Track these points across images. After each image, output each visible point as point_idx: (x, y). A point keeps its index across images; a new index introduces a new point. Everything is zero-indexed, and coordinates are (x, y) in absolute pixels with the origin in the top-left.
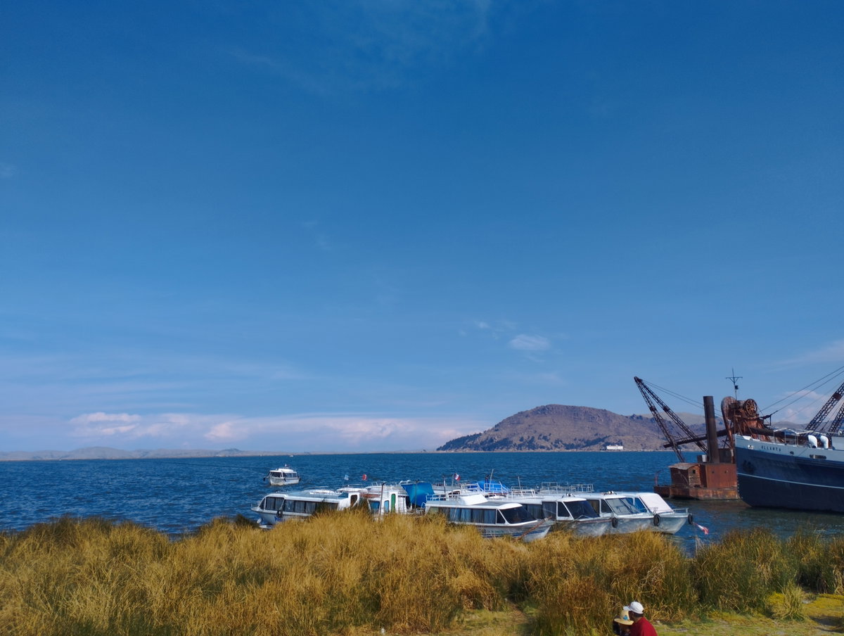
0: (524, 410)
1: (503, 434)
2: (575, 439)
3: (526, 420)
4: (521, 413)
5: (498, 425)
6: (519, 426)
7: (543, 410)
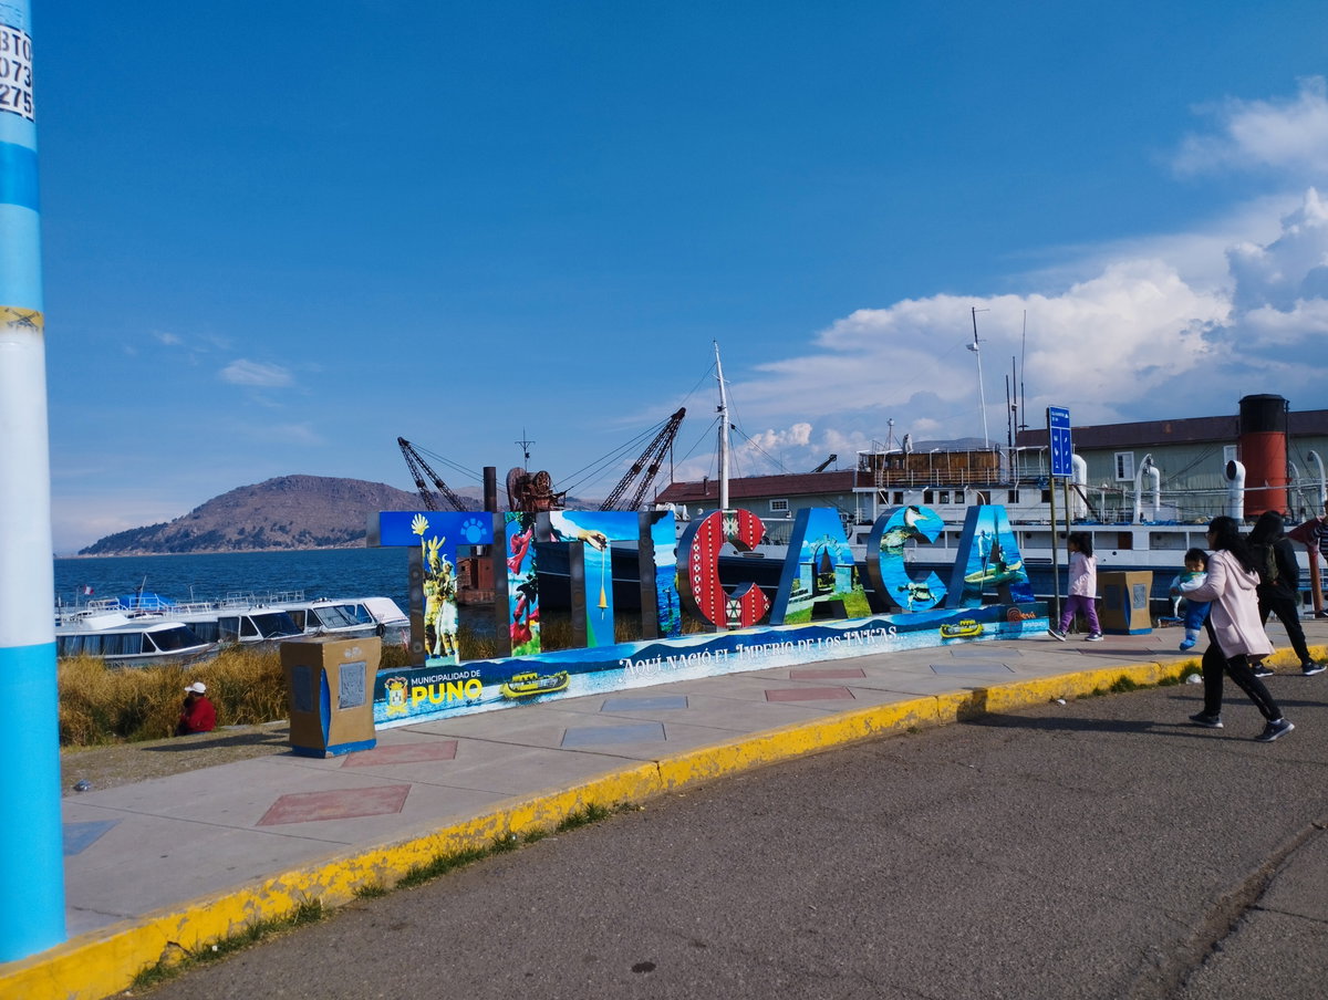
0: (247, 484)
1: (209, 524)
2: (333, 530)
3: (250, 500)
4: (242, 489)
5: (199, 508)
6: (238, 510)
7: (280, 485)
